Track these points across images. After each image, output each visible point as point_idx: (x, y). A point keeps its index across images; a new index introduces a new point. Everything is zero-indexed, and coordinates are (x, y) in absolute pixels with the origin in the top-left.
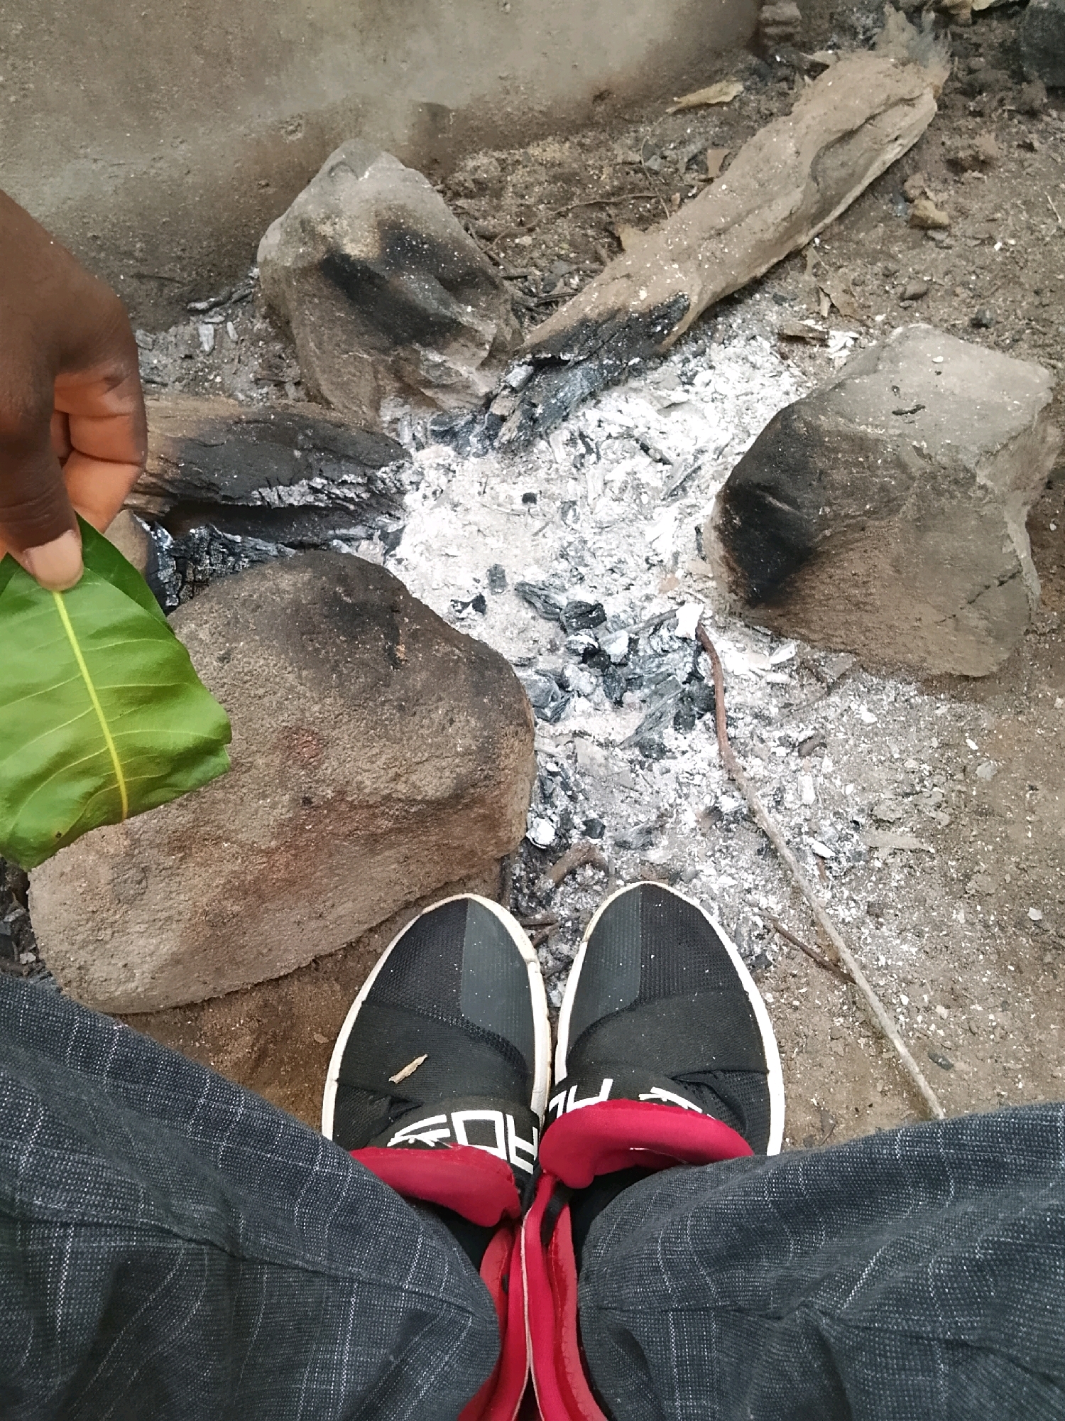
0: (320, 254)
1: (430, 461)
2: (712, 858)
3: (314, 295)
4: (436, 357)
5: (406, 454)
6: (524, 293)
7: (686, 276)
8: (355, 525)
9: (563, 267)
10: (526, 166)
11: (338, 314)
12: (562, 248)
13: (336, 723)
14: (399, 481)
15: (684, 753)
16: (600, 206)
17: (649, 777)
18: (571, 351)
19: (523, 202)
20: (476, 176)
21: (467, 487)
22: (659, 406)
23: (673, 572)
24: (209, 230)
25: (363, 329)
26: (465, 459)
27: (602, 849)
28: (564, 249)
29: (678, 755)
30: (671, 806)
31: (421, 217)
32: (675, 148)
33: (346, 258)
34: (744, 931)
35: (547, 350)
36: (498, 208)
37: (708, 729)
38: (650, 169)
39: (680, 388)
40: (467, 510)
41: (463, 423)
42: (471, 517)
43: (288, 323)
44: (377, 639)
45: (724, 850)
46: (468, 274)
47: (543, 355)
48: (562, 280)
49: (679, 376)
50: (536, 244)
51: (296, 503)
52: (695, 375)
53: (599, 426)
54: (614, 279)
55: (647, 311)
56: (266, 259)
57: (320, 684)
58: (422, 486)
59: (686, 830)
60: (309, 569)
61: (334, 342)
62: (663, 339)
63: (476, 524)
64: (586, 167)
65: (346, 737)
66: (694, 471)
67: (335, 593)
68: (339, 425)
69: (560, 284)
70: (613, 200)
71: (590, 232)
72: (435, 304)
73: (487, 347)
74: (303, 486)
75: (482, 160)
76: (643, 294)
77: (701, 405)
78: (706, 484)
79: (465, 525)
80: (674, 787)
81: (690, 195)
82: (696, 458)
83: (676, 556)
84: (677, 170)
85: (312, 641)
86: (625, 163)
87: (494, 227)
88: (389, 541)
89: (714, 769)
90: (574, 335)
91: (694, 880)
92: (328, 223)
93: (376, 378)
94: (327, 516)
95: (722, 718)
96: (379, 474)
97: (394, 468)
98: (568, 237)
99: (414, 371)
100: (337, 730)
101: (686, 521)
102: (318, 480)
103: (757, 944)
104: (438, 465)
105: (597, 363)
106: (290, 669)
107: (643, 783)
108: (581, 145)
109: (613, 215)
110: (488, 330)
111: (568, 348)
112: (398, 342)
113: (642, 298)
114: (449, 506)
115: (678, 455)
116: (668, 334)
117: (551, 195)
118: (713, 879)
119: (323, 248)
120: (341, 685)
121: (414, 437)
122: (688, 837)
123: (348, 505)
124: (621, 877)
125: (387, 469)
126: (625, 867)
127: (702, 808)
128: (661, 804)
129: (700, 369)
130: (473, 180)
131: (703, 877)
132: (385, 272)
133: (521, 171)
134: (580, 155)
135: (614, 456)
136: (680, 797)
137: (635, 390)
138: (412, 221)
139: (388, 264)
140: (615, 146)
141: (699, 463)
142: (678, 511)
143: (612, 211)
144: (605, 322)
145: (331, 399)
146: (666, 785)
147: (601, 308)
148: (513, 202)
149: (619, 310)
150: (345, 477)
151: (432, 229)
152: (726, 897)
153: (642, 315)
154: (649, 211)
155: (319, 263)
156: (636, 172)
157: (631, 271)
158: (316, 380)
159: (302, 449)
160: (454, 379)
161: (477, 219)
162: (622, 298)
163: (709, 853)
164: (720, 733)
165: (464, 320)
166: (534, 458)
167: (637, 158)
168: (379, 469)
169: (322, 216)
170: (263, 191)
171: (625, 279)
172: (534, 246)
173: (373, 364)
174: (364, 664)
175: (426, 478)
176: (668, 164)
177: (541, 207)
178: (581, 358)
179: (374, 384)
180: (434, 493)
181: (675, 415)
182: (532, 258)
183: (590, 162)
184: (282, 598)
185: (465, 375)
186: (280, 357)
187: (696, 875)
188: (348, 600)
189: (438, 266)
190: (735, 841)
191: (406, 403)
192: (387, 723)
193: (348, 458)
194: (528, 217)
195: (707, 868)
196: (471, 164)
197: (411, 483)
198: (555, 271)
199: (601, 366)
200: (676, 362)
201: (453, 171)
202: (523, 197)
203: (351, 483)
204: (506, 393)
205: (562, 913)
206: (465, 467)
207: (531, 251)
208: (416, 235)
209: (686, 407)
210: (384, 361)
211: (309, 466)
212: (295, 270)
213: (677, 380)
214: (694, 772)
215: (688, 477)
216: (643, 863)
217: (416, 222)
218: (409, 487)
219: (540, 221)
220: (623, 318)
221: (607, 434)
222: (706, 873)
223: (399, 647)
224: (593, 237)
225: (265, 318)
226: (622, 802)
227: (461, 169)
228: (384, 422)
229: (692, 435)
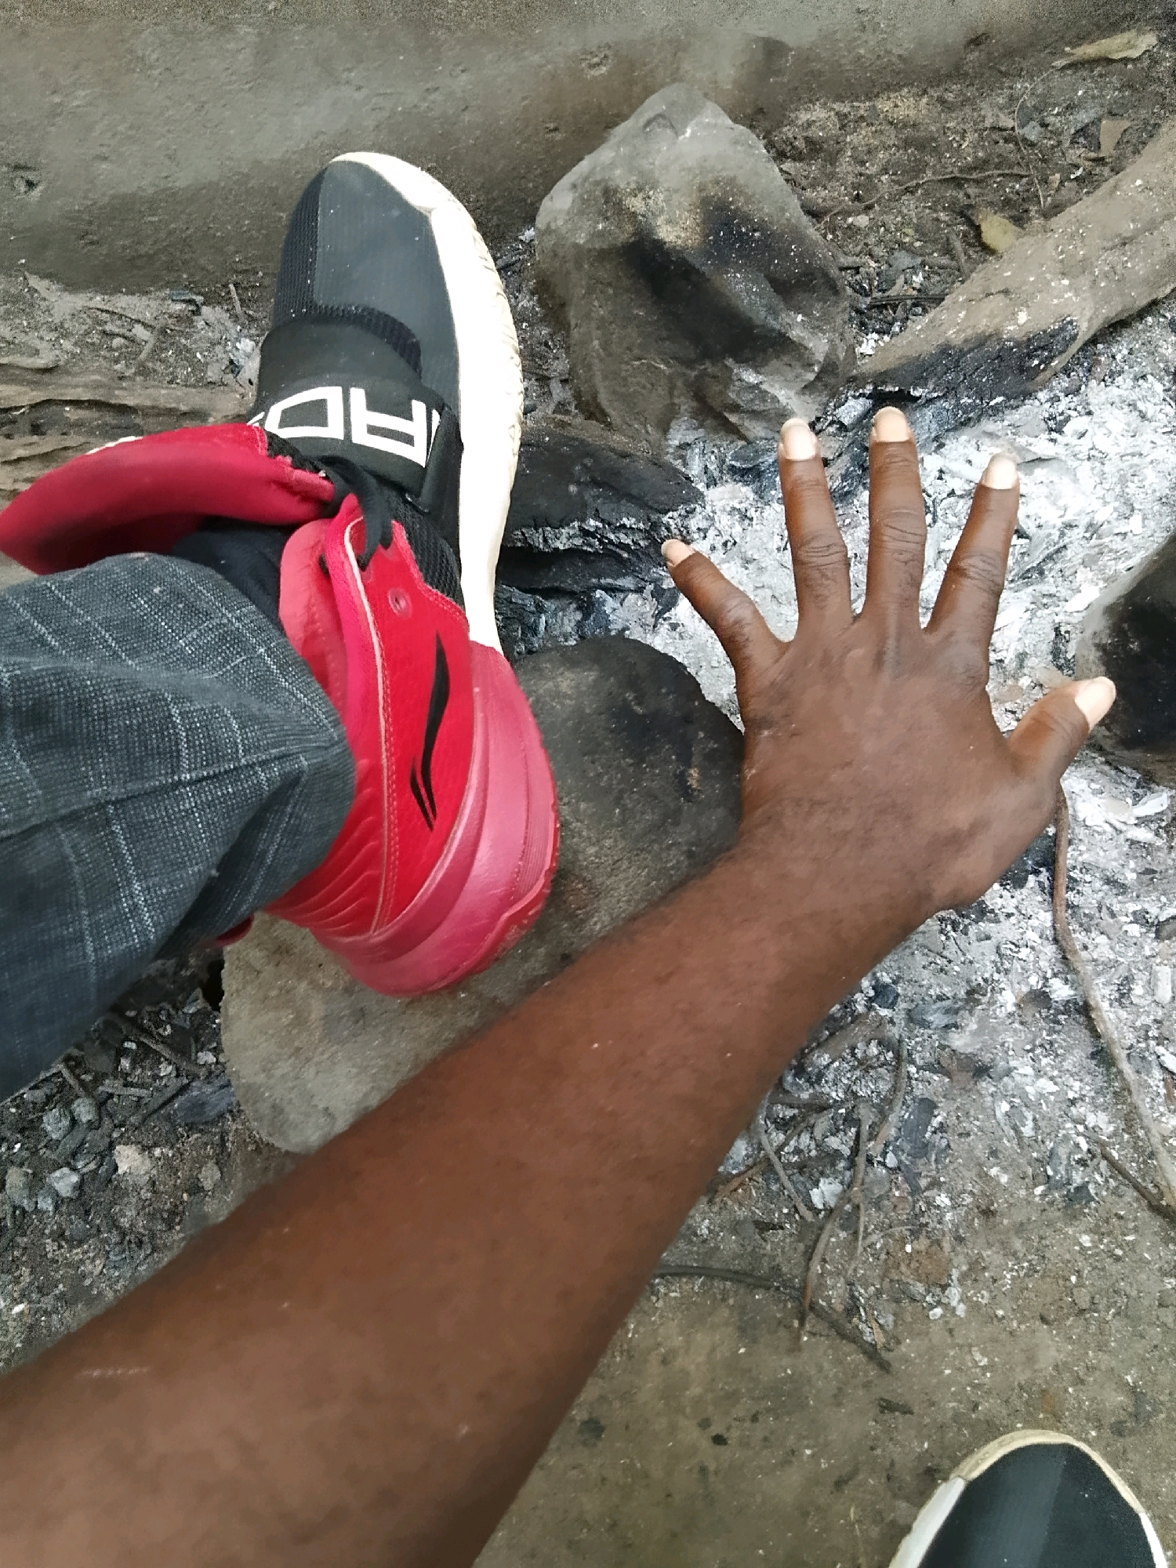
0: (624, 234)
1: (724, 502)
2: (1031, 1054)
3: (609, 284)
4: (750, 377)
5: (699, 496)
6: (855, 291)
7: (1076, 296)
8: (624, 575)
9: (903, 260)
10: (872, 125)
11: (635, 312)
12: (907, 235)
13: (612, 870)
14: (686, 528)
15: (1009, 915)
16: (957, 182)
17: (962, 941)
18: (924, 386)
19: (862, 169)
20: (809, 133)
21: (765, 540)
22: (1020, 461)
23: (1016, 678)
24: (479, 180)
25: (664, 334)
26: (767, 504)
27: (891, 1021)
28: (909, 236)
29: (1002, 918)
30: (986, 981)
31: (753, 195)
32: (1058, 114)
33: (659, 244)
34: (1063, 1152)
35: (894, 382)
36: (832, 176)
37: (1043, 890)
38: (1025, 140)
39: (1045, 436)
40: (761, 569)
41: (771, 461)
42: (765, 579)
43: (563, 305)
44: (668, 762)
45: (1048, 1047)
46: (805, 275)
47: (889, 388)
48: (902, 277)
49: (1045, 420)
50: (874, 227)
51: (561, 548)
52: (1068, 419)
53: (940, 478)
54: (988, 295)
55: (1025, 339)
56: (548, 225)
57: (599, 822)
58: (711, 533)
59: (1001, 1013)
60: (596, 667)
61: (625, 345)
62: (1037, 375)
63: (770, 587)
64: (945, 130)
65: (623, 888)
66: (1058, 551)
67: (625, 700)
68: (625, 455)
69: (900, 281)
70: (974, 176)
71: (942, 215)
72: (763, 314)
73: (816, 369)
74: (574, 527)
75: (818, 113)
76: (1023, 317)
77: (1072, 463)
78: (1073, 570)
79: (757, 588)
80: (993, 958)
81: (1072, 177)
82: (1062, 535)
83: (1022, 657)
84: (1060, 143)
85: (593, 762)
86: (995, 128)
87: (824, 200)
88: (663, 600)
89: (1046, 942)
90: (932, 366)
91: (1006, 1079)
92: (640, 196)
93: (671, 395)
94: (593, 561)
95: (1063, 881)
96: (665, 519)
97: (683, 512)
98: (915, 220)
99: (721, 393)
100: (613, 878)
101: (1039, 613)
102: (592, 522)
103: (1077, 1170)
104: (734, 509)
105: (953, 402)
106: (566, 800)
107: (954, 948)
108: (942, 101)
109: (973, 196)
110: (819, 346)
111: (922, 381)
112: (707, 354)
113: (1021, 322)
114: (739, 562)
115: (1039, 526)
116: (1044, 370)
117: (898, 164)
118: (1028, 1080)
119: (630, 228)
120: (624, 822)
121: (706, 469)
122: (1003, 1023)
123: (621, 552)
124: (912, 1062)
125: (675, 514)
126: (919, 1048)
127: (1025, 989)
128: (974, 978)
129: (1073, 413)
130: (806, 139)
131: (1018, 1078)
132: (707, 267)
133: (864, 131)
134: (940, 114)
135: (955, 520)
136: (999, 972)
137: (991, 435)
138: (742, 199)
139: (710, 256)
140: (983, 105)
141: (1066, 540)
142: (1030, 599)
143: (972, 190)
144: (971, 350)
145: (609, 410)
146: (983, 954)
147: (969, 332)
148: (850, 169)
149: (991, 335)
150: (625, 520)
151: (764, 211)
152: (1044, 1106)
153: (1018, 344)
154: (1018, 193)
155: (623, 246)
156: (1006, 141)
157: (1011, 285)
158: (594, 386)
159: (578, 483)
160: (769, 406)
161: (803, 189)
162: (997, 320)
163: (1028, 1047)
164: (1057, 900)
165: (795, 334)
166: (853, 511)
167: (1010, 123)
168: (666, 513)
169: (633, 186)
170: (548, 136)
171: (1002, 296)
172: (871, 229)
173: (670, 378)
174: (651, 795)
175: (717, 525)
176: (1049, 135)
177: (884, 178)
178: (935, 395)
179: (668, 402)
180: (725, 544)
181: (1040, 472)
182: (866, 244)
183: (951, 125)
184: (563, 705)
185: (783, 400)
186: (546, 344)
187: (1008, 1072)
188: (639, 710)
189: (771, 262)
190: (1063, 1036)
191: (701, 426)
192: (672, 872)
193: (631, 498)
194: (867, 191)
195: (1024, 1068)
196: (804, 117)
197: (699, 529)
198: (895, 264)
199: (958, 405)
200: (1043, 401)
201: (779, 125)
202: (863, 163)
203: (631, 528)
204: (832, 429)
205: (834, 1094)
206: (764, 515)
207: (867, 235)
208: (746, 219)
209: (1054, 464)
210: (684, 374)
211: (585, 505)
212: (589, 251)
213: (1043, 425)
214: (1021, 942)
215: (1050, 557)
216: (943, 1047)
217: (747, 202)
218: (696, 536)
219: (882, 197)
220: (992, 347)
221: (948, 490)
222: (1021, 1071)
223: (692, 771)
224: (945, 222)
225: (533, 294)
226: (924, 967)
227: (792, 123)
228: (670, 446)
229: (1061, 503)
